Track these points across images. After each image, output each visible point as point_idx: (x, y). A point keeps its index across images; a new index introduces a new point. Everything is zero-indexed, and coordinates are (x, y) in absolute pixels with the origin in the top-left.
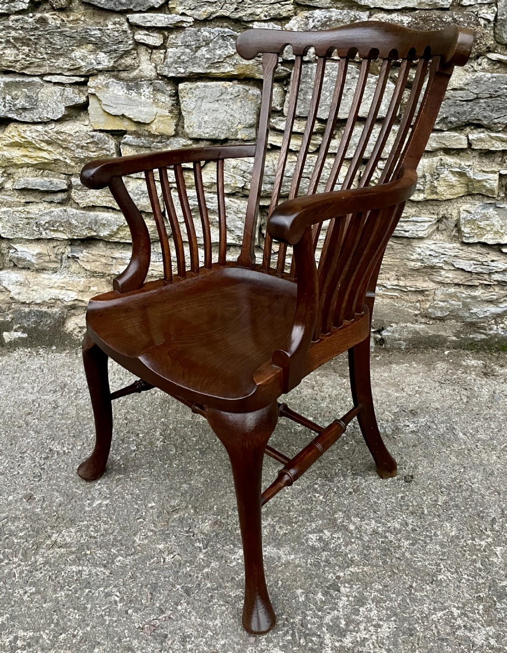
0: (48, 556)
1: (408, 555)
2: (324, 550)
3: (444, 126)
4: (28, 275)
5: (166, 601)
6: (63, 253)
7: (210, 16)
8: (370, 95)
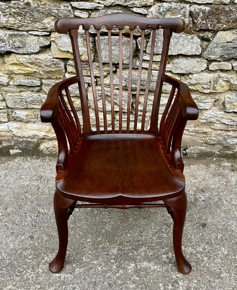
0: (44, 269)
1: (207, 265)
2: (170, 263)
3: (221, 59)
4: (22, 124)
6: (38, 115)
7: (112, 4)
8: (188, 44)
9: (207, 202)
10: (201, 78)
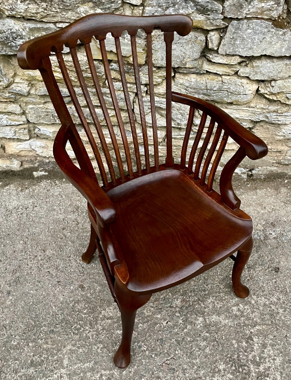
0: (103, 325)
2: (242, 317)
4: (47, 142)
5: (169, 349)
8: (277, 42)
9: (278, 240)
10: (286, 85)
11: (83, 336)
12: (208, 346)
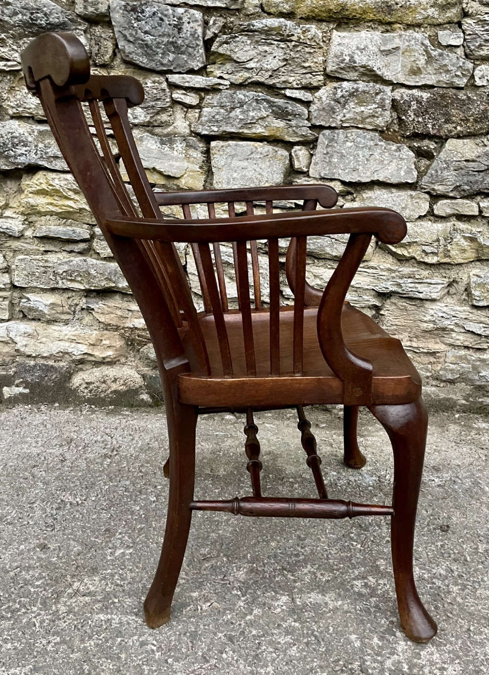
0: (71, 605)
1: (459, 599)
2: (372, 597)
3: (457, 194)
4: (38, 326)
5: (209, 650)
6: (77, 305)
7: (246, 81)
8: (391, 161)
9: (447, 488)
10: (419, 231)
11: (21, 622)
12: (295, 645)
